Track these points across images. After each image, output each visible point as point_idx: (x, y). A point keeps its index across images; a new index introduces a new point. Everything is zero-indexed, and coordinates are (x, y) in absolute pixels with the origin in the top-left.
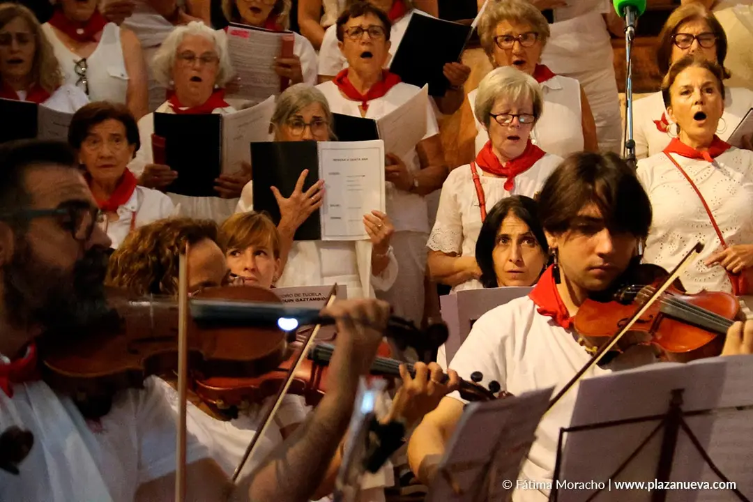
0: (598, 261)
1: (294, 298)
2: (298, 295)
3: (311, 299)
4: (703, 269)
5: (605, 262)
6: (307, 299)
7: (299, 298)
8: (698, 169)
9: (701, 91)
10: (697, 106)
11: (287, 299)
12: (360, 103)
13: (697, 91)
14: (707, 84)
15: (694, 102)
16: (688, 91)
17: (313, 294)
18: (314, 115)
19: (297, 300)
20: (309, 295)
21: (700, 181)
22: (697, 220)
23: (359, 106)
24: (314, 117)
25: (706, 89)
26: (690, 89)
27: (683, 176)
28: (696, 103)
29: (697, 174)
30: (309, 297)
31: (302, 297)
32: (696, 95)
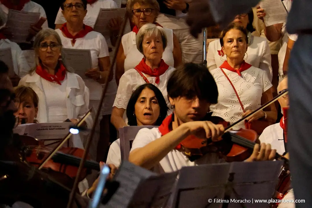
0: (192, 111)
1: (48, 128)
2: (50, 127)
3: (56, 129)
4: (233, 121)
5: (195, 112)
6: (55, 129)
7: (51, 128)
8: (233, 76)
9: (237, 41)
10: (235, 48)
11: (45, 128)
12: (72, 40)
13: (235, 41)
14: (240, 38)
15: (234, 46)
16: (231, 41)
17: (57, 127)
18: (51, 41)
19: (50, 129)
20: (55, 126)
21: (234, 81)
22: (231, 99)
23: (71, 41)
24: (51, 42)
25: (239, 40)
26: (232, 40)
27: (227, 79)
28: (235, 47)
29: (233, 78)
30: (56, 128)
31: (52, 128)
32: (235, 43)
